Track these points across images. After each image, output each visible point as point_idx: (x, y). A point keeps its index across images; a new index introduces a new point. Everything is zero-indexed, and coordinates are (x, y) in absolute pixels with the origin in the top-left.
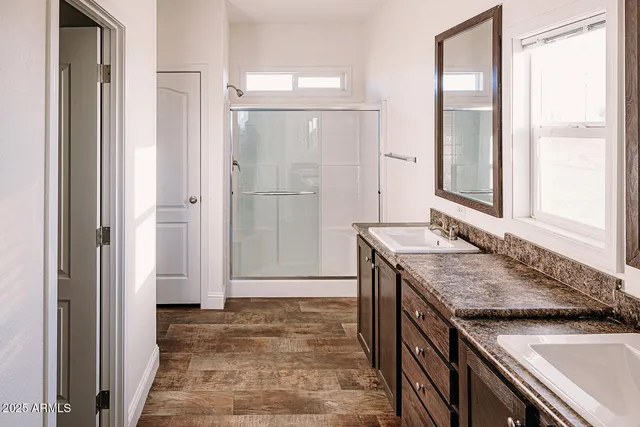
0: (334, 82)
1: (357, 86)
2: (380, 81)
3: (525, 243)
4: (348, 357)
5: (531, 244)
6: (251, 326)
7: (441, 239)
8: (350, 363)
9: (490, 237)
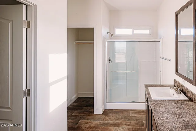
0: (147, 32)
1: (155, 33)
2: (161, 32)
6: (110, 122)
7: (175, 93)
9: (193, 94)
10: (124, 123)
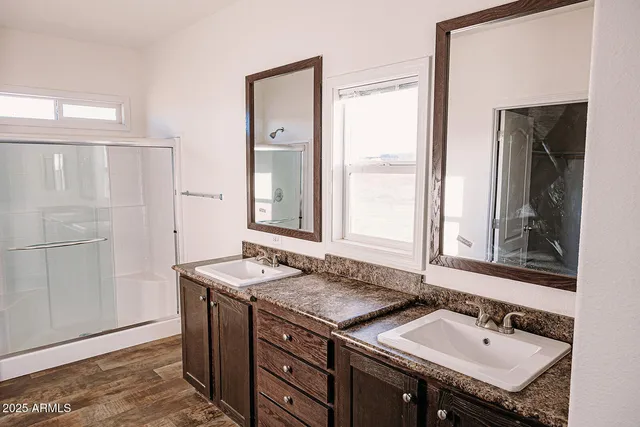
0: (109, 114)
1: (137, 120)
3: (345, 260)
4: (175, 399)
5: (350, 260)
7: (266, 268)
8: (179, 404)
9: (309, 259)
10: (100, 393)
